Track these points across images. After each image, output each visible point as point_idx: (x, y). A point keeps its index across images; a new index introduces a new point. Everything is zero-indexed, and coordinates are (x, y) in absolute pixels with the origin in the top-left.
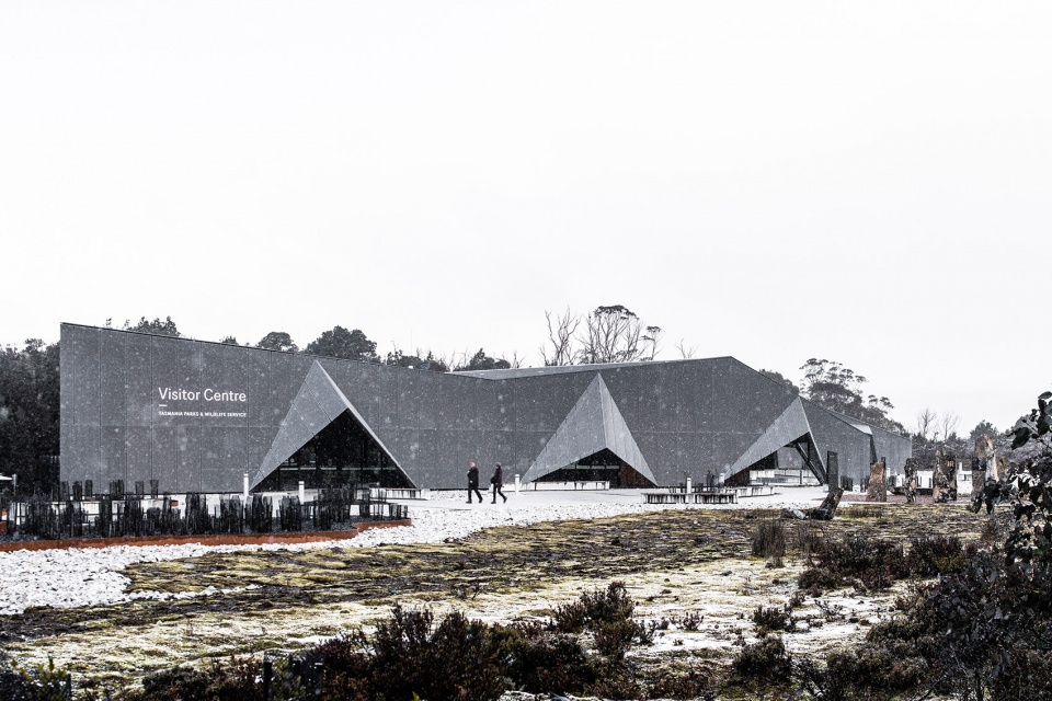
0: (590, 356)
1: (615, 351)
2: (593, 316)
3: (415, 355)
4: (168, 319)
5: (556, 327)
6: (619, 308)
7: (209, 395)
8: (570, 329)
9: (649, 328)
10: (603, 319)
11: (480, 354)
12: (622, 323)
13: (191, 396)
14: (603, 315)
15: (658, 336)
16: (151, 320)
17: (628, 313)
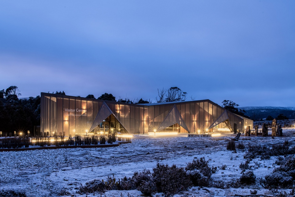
0: (168, 100)
1: (175, 99)
2: (169, 90)
3: (125, 100)
4: (63, 92)
5: (160, 93)
6: (176, 88)
7: (77, 110)
8: (164, 93)
9: (184, 93)
10: (172, 90)
11: (141, 100)
12: (177, 92)
13: (73, 111)
14: (172, 89)
15: (186, 95)
16: (59, 92)
17: (178, 89)
